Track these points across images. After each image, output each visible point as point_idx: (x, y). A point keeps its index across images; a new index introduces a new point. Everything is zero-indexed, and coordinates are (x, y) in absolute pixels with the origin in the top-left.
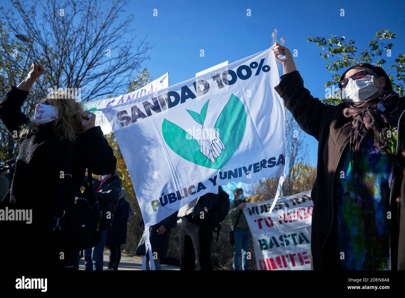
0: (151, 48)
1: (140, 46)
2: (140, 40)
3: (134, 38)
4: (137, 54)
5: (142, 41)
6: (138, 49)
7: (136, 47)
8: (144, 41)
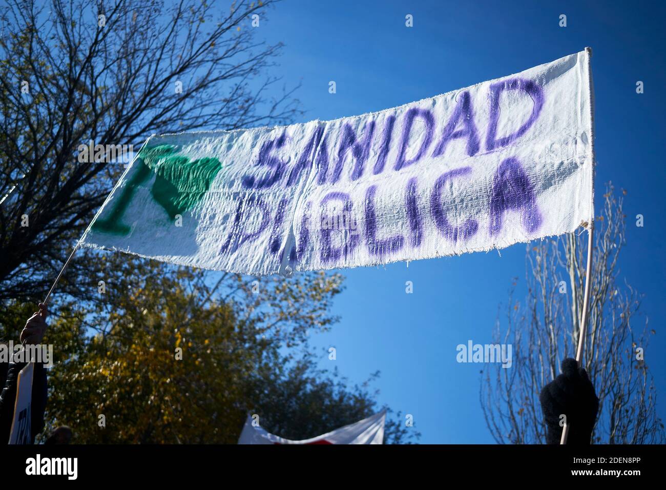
0: (302, 113)
1: (280, 101)
2: (284, 90)
3: (270, 81)
4: (268, 117)
5: (287, 93)
6: (274, 108)
7: (271, 102)
8: (290, 93)
